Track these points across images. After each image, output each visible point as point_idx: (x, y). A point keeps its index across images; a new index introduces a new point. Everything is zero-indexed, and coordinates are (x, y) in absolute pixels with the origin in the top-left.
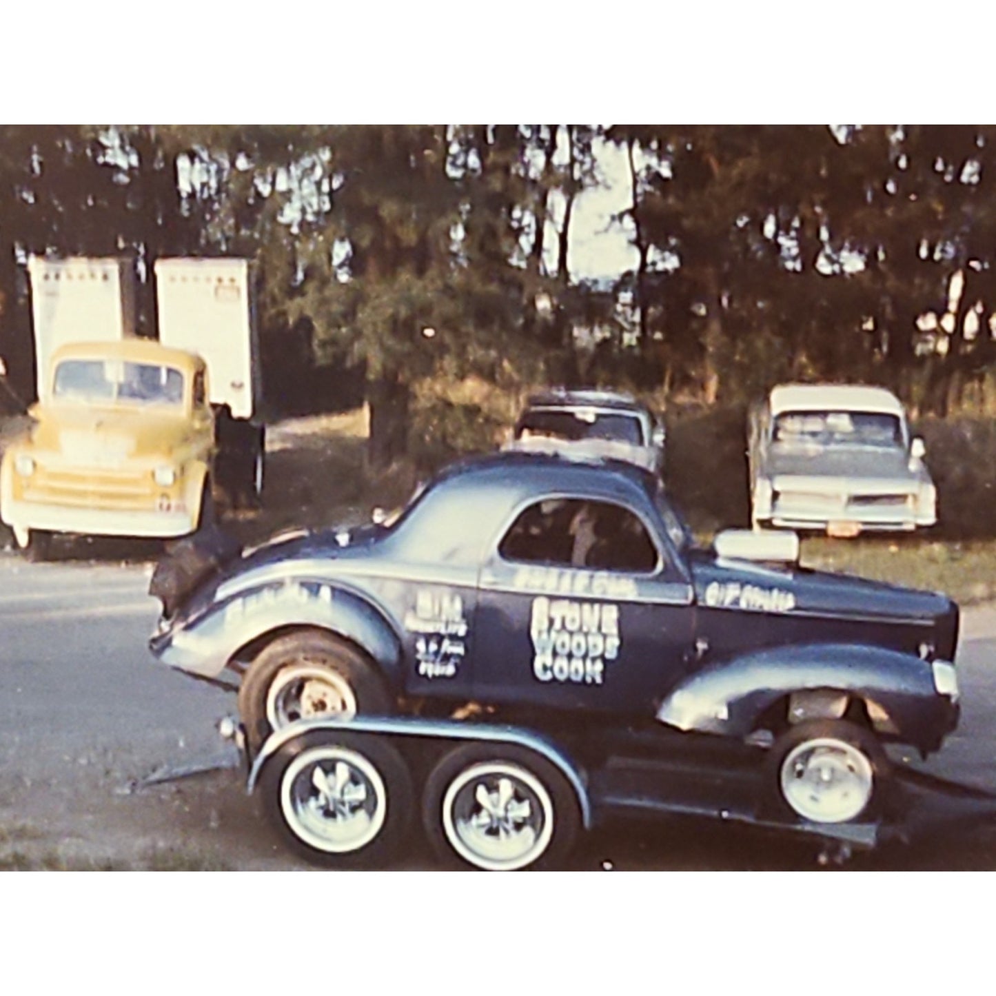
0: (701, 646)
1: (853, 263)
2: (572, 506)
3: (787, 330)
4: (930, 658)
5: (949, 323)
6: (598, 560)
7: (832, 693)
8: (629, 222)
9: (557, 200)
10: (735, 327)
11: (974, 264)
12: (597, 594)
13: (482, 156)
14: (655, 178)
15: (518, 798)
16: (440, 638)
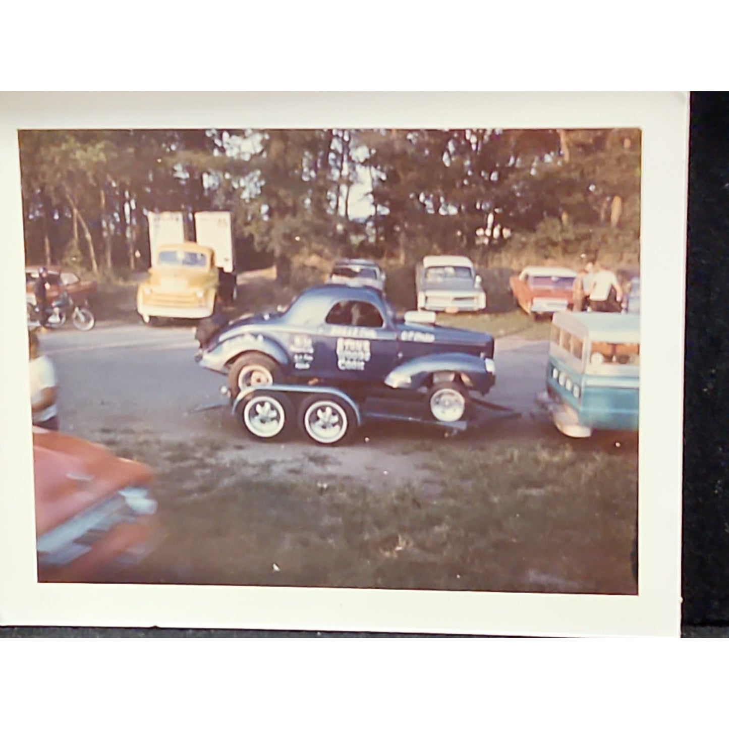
0: (400, 355)
1: (453, 211)
2: (351, 304)
3: (429, 236)
4: (485, 358)
5: (488, 233)
6: (361, 324)
7: (449, 372)
8: (371, 197)
9: (344, 188)
10: (410, 235)
11: (497, 210)
12: (361, 336)
13: (316, 171)
14: (380, 180)
15: (334, 414)
16: (303, 354)
